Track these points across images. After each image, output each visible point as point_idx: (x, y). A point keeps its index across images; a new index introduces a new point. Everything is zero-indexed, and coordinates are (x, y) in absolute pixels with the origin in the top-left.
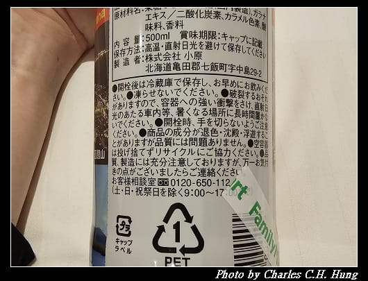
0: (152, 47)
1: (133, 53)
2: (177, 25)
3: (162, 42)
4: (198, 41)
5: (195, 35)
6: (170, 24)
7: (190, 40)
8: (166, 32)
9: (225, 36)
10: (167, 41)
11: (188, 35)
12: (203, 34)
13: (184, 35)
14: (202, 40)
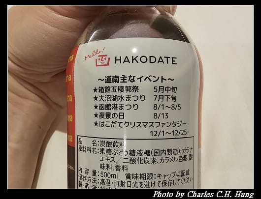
0: (105, 182)
1: (91, 182)
2: (123, 168)
3: (112, 180)
4: (138, 181)
5: (137, 177)
6: (118, 167)
7: (133, 180)
8: (115, 172)
9: (159, 176)
10: (116, 179)
11: (131, 177)
12: (143, 176)
13: (128, 176)
14: (142, 180)
